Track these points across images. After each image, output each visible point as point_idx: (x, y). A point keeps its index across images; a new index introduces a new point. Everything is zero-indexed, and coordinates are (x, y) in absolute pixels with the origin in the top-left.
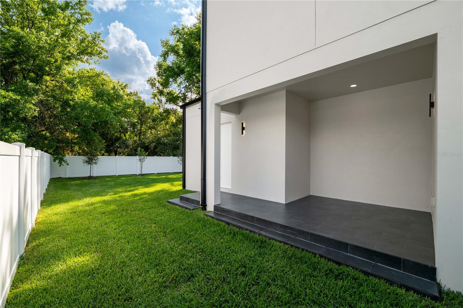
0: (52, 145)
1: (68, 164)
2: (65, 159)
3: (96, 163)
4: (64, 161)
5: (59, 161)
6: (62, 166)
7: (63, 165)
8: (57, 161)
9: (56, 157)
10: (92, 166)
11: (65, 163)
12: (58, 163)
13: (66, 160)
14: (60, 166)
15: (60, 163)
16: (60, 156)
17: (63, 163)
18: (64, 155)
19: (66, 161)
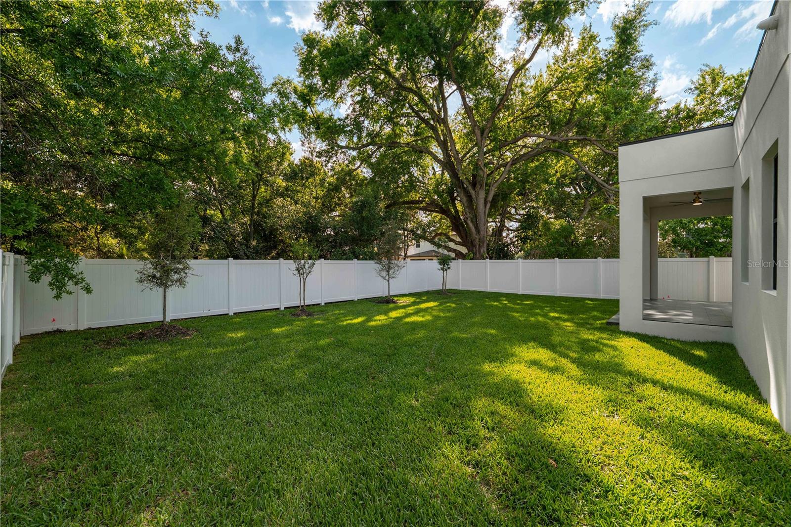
0: (20, 212)
1: (88, 290)
2: (76, 269)
3: (181, 282)
4: (75, 277)
5: (56, 277)
6: (64, 295)
7: (71, 293)
8: (47, 278)
9: (42, 265)
10: (170, 291)
11: (76, 283)
12: (50, 284)
13: (82, 273)
14: (58, 297)
15: (59, 287)
16: (57, 260)
17: (70, 285)
18: (74, 258)
19: (80, 277)
